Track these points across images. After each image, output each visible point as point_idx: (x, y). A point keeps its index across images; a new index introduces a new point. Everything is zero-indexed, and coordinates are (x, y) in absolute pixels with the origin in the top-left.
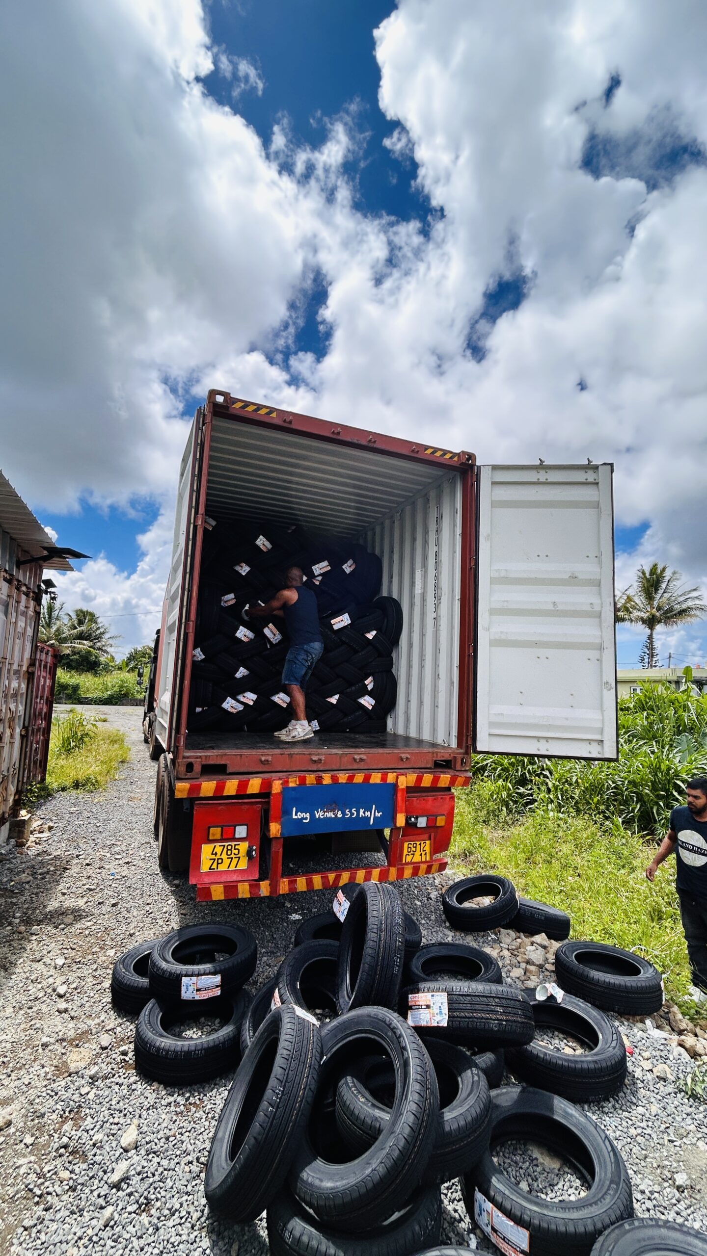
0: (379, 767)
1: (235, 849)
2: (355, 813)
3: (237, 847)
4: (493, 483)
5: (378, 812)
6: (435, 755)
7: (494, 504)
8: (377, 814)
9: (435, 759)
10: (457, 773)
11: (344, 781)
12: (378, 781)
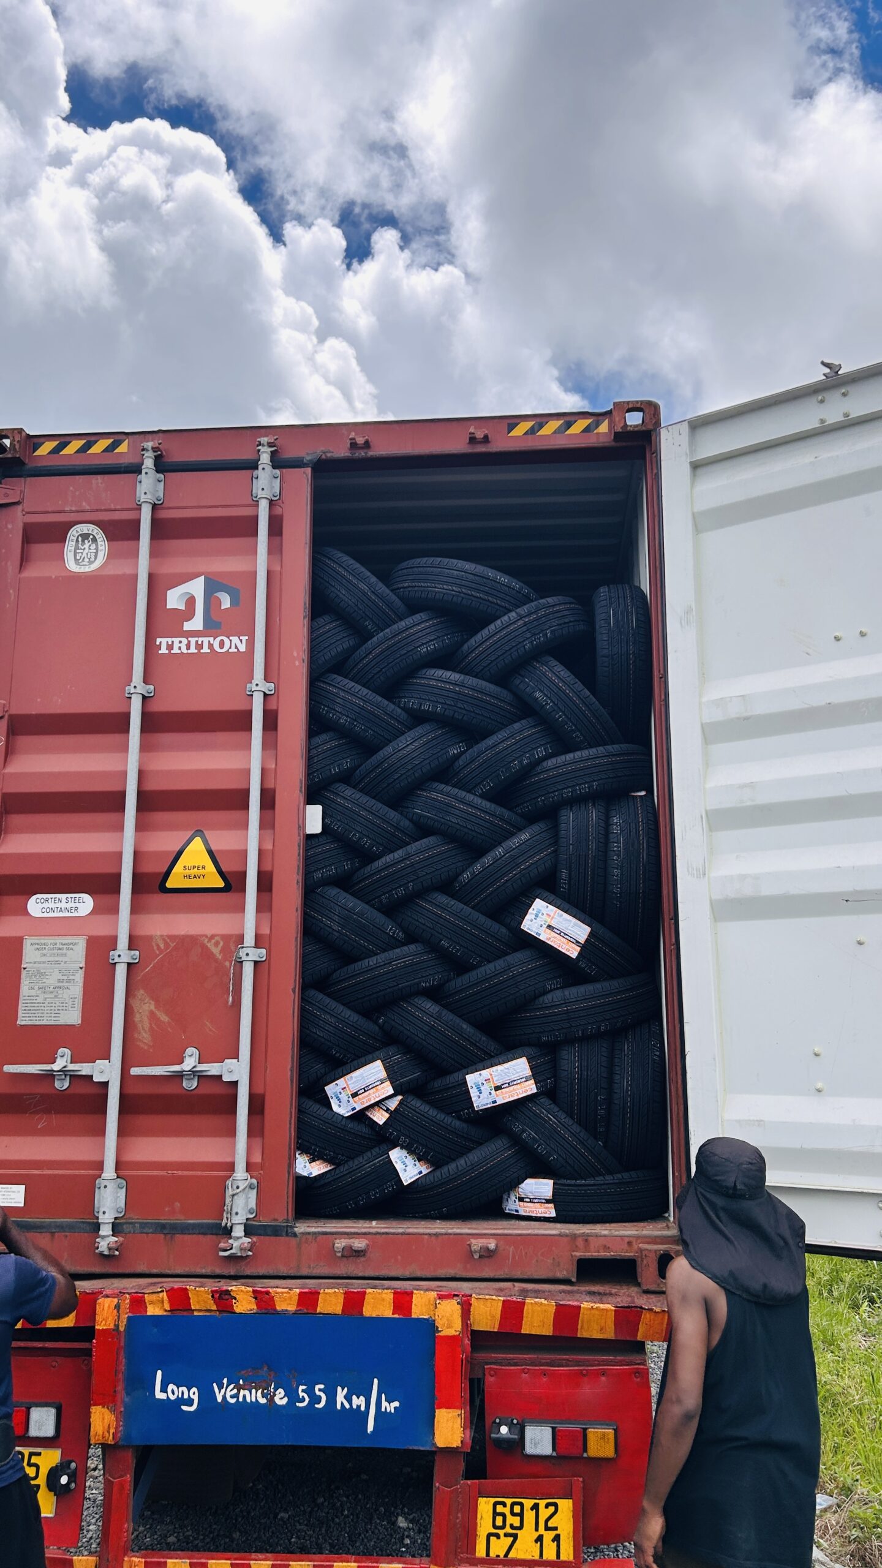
2: (324, 1396)
3: (34, 1460)
4: (696, 466)
5: (389, 1401)
6: (580, 1242)
7: (702, 522)
8: (384, 1404)
9: (579, 1254)
11: (292, 1308)
12: (387, 1312)
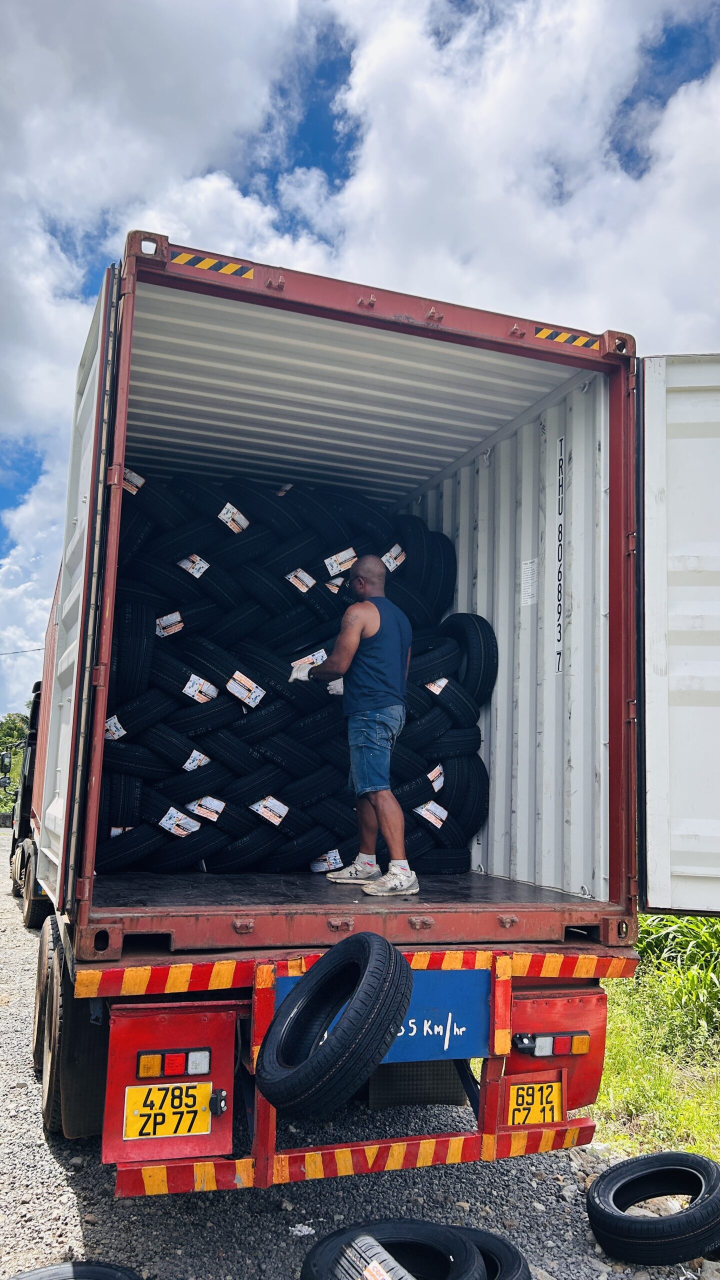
0: (458, 940)
1: (187, 1096)
2: (415, 1027)
3: (191, 1092)
4: (670, 391)
5: (459, 1028)
6: (567, 916)
7: (674, 431)
8: (456, 1029)
9: (566, 924)
10: (611, 952)
12: (458, 966)
